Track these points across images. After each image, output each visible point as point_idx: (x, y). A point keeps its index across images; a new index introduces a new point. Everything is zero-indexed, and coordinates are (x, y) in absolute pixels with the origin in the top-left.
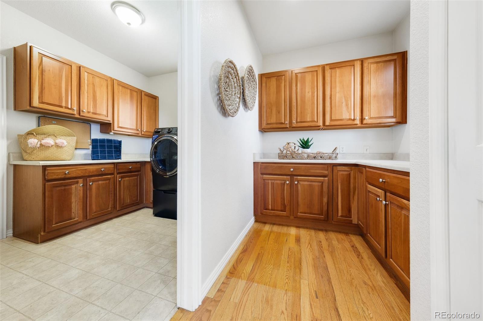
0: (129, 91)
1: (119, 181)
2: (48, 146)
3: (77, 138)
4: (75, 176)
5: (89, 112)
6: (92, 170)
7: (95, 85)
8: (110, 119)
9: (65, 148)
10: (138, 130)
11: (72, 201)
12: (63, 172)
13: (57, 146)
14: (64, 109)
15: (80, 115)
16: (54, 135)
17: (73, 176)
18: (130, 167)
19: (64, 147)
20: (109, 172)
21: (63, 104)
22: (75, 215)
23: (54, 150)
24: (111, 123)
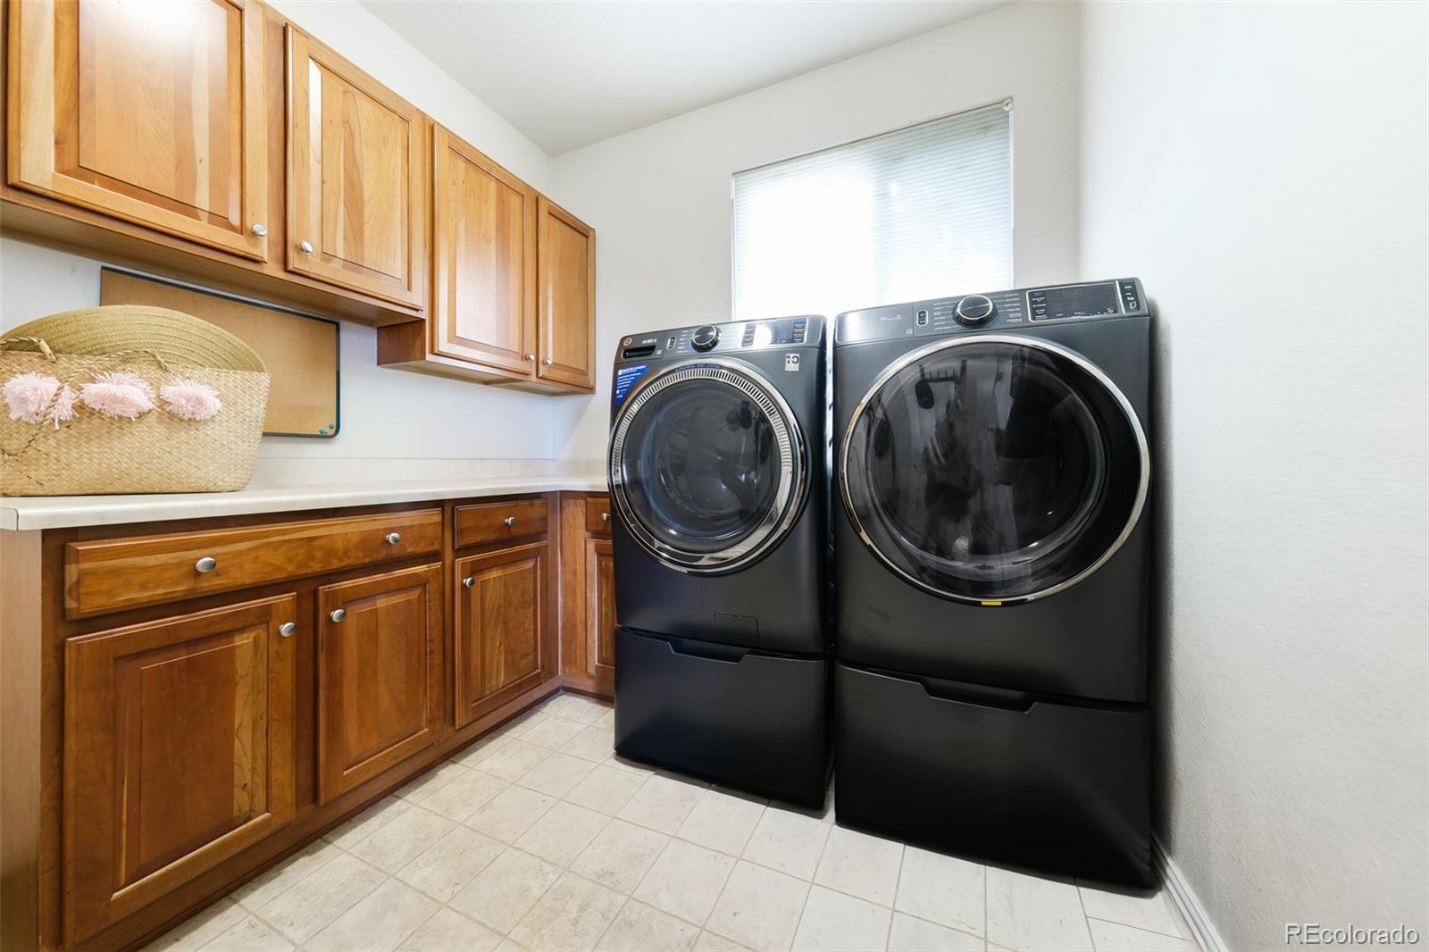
0: (493, 185)
1: (464, 586)
2: (120, 418)
3: (271, 380)
4: (249, 581)
5: (328, 257)
6: (340, 545)
7: (357, 132)
8: (418, 298)
9: (211, 430)
10: (527, 359)
11: (237, 723)
12: (180, 564)
13: (169, 415)
14: (205, 223)
15: (286, 270)
16: (156, 362)
17: (239, 582)
18: (509, 521)
19: (205, 422)
20: (421, 548)
21: (198, 195)
22: (252, 796)
23: (152, 437)
24: (423, 320)
